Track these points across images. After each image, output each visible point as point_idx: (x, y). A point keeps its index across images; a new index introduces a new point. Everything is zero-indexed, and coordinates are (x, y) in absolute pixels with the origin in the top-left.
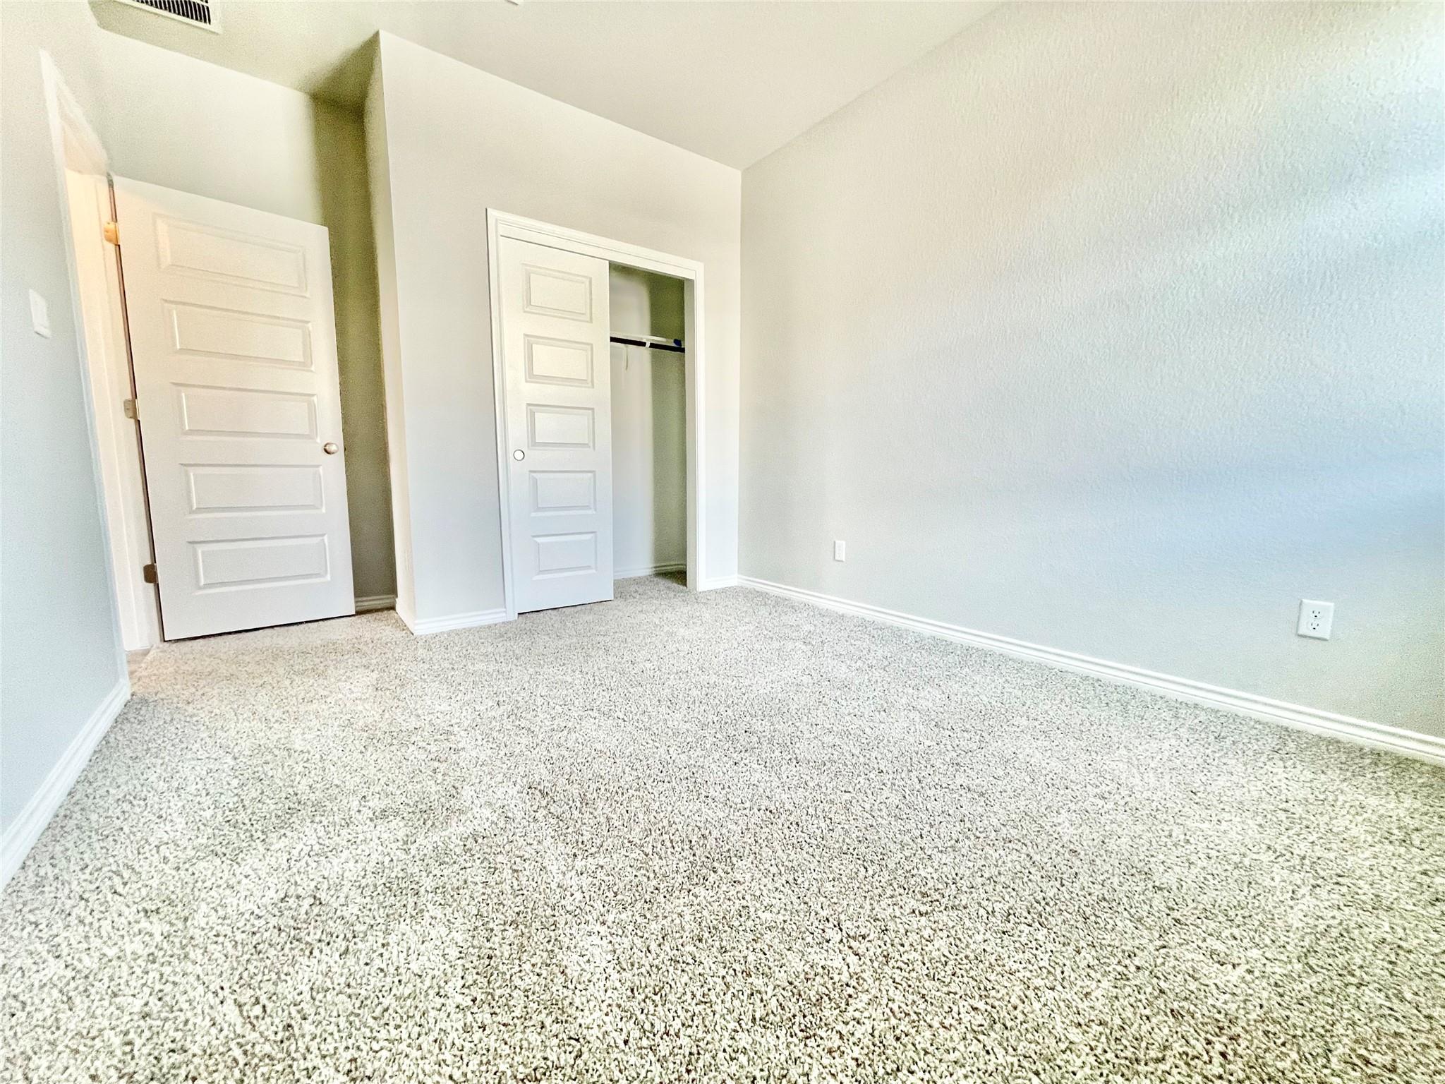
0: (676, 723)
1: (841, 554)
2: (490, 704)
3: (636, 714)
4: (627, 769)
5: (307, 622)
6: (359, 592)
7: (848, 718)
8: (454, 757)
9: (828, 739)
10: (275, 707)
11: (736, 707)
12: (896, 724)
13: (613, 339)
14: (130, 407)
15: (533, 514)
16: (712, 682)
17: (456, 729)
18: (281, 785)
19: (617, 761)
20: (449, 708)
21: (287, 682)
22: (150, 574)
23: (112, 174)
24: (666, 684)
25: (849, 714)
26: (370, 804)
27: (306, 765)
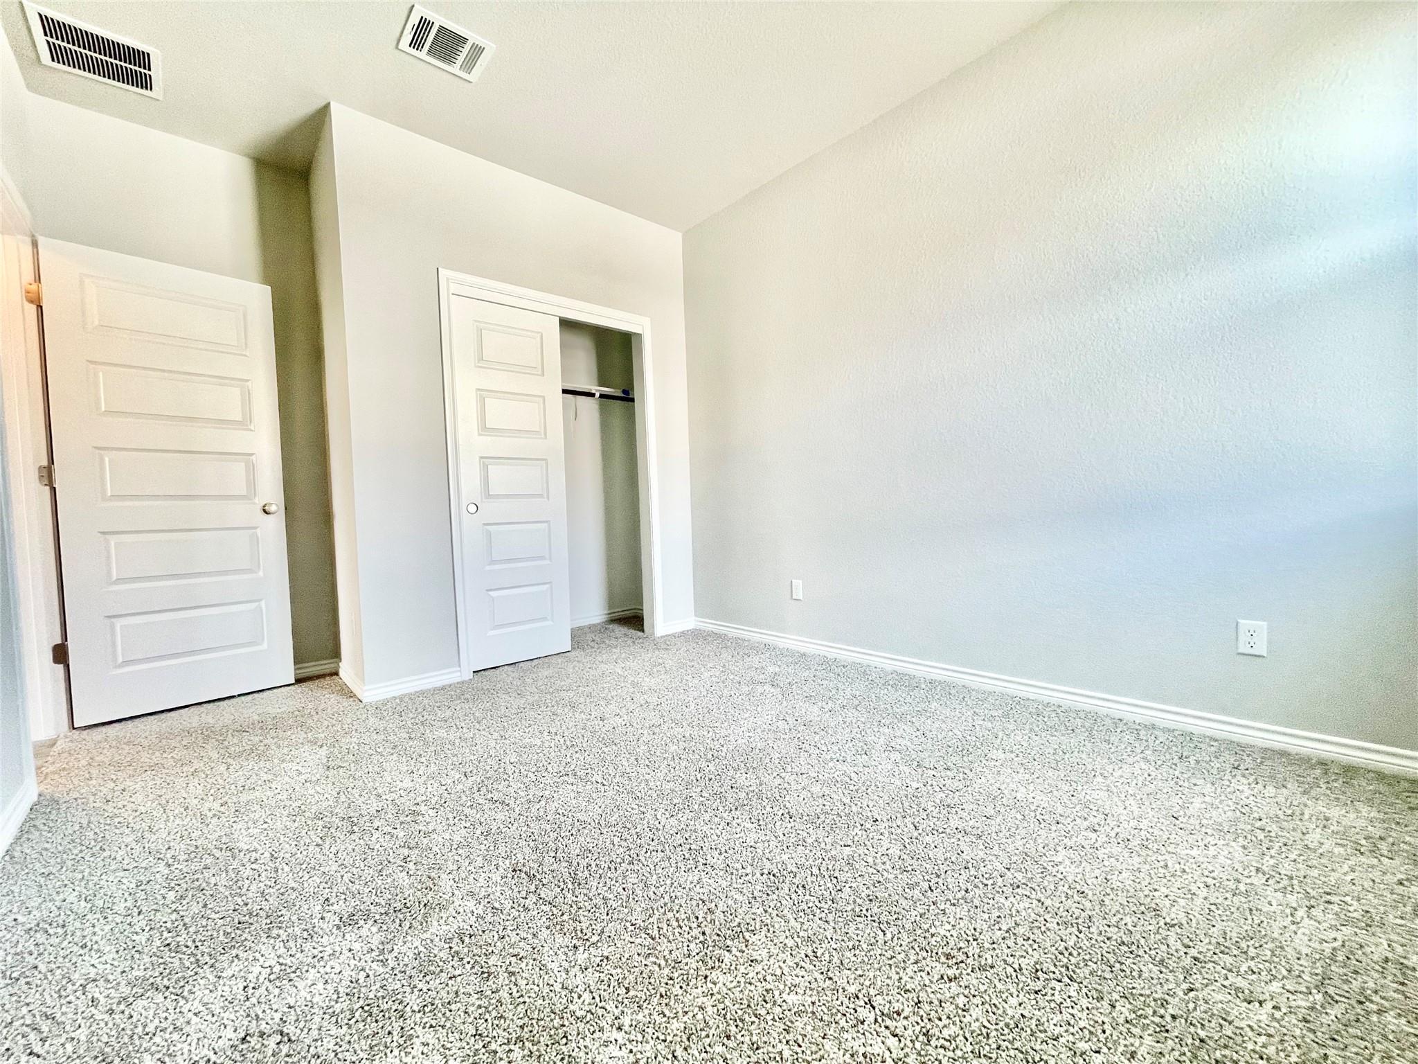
0: (659, 783)
1: (798, 594)
2: (457, 776)
3: (614, 776)
4: (616, 840)
5: (239, 695)
6: (298, 660)
7: (831, 764)
8: (425, 841)
9: (816, 789)
10: (211, 798)
11: (717, 760)
12: (880, 767)
13: (565, 391)
14: (45, 473)
15: (488, 568)
16: (687, 735)
17: (423, 808)
18: (227, 893)
19: (604, 831)
20: (411, 784)
21: (223, 768)
22: (60, 654)
23: (36, 235)
24: (641, 741)
25: (832, 759)
26: (335, 907)
27: (254, 866)
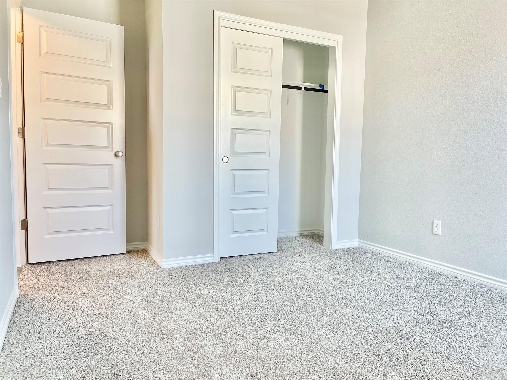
0: (337, 341)
1: (439, 230)
2: (216, 317)
3: (308, 332)
4: (311, 370)
5: (100, 256)
6: (128, 240)
7: (459, 350)
8: (202, 350)
9: (447, 364)
10: (94, 309)
11: (375, 334)
12: (496, 357)
13: (284, 86)
14: (21, 131)
15: (232, 196)
16: (355, 315)
17: (198, 332)
18: (107, 358)
19: (304, 364)
20: (191, 318)
21: (97, 294)
22: (24, 225)
23: (23, 6)
24: (324, 314)
25: (459, 347)
26: (159, 376)
27: (118, 347)
